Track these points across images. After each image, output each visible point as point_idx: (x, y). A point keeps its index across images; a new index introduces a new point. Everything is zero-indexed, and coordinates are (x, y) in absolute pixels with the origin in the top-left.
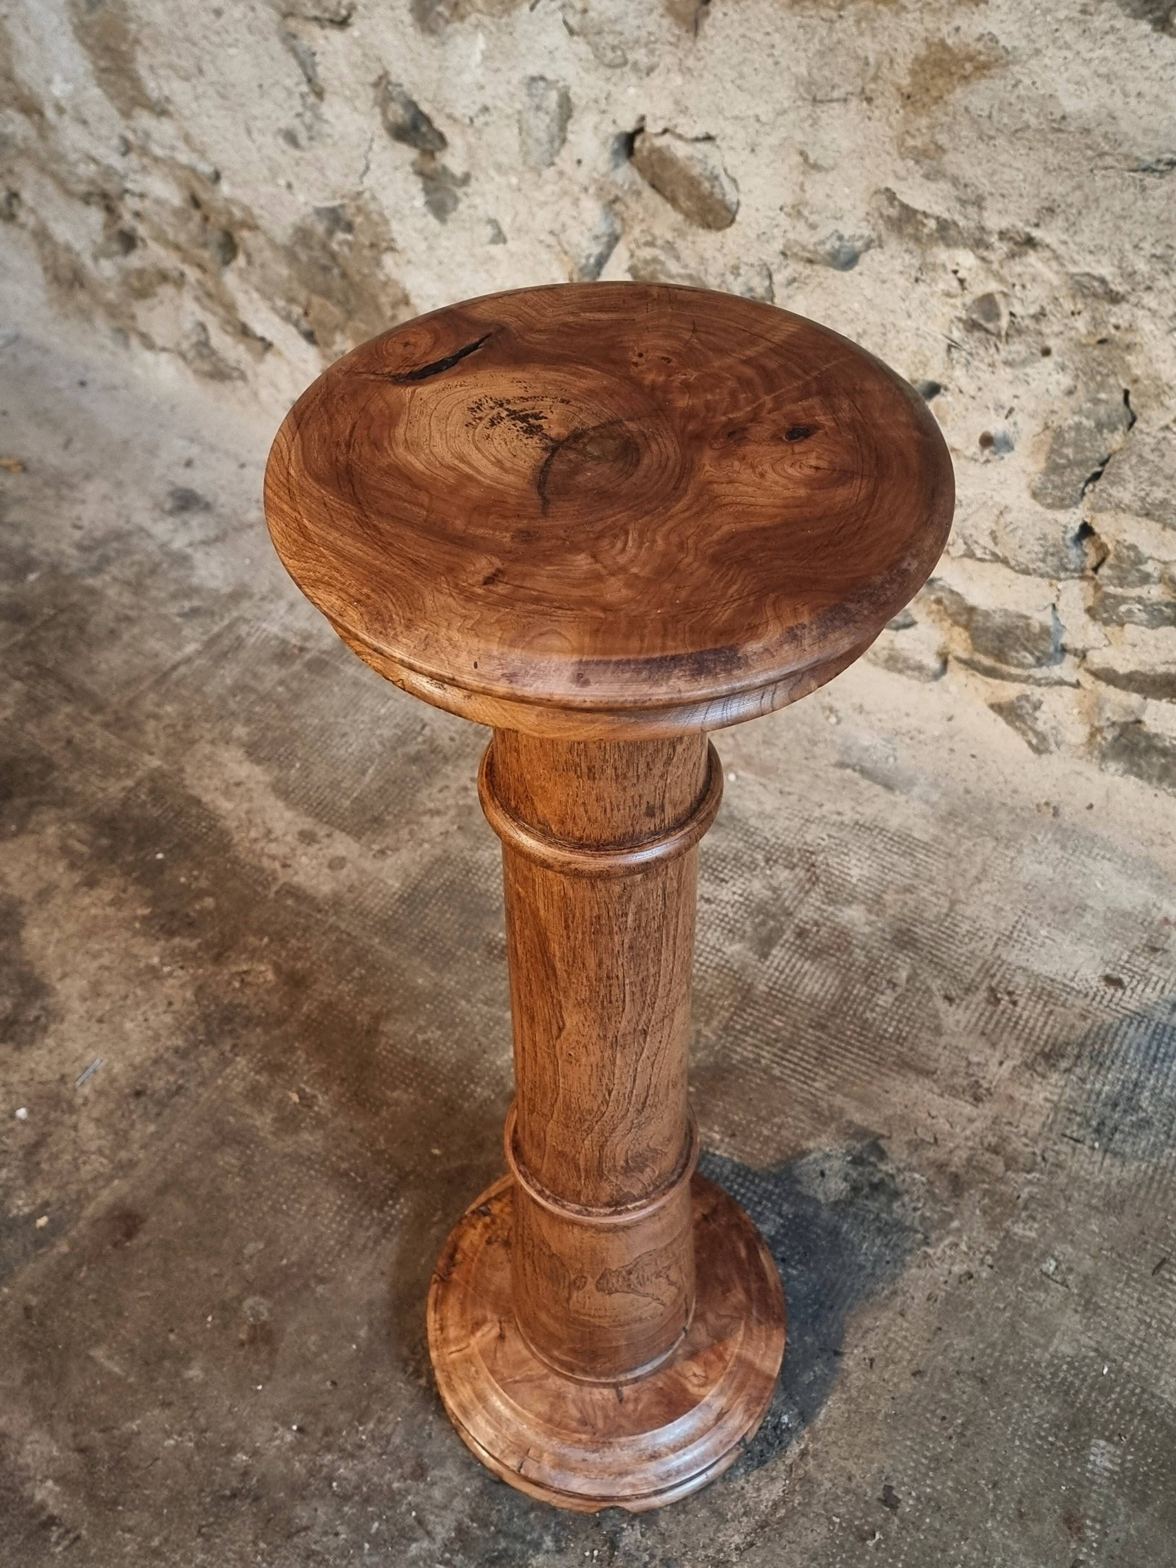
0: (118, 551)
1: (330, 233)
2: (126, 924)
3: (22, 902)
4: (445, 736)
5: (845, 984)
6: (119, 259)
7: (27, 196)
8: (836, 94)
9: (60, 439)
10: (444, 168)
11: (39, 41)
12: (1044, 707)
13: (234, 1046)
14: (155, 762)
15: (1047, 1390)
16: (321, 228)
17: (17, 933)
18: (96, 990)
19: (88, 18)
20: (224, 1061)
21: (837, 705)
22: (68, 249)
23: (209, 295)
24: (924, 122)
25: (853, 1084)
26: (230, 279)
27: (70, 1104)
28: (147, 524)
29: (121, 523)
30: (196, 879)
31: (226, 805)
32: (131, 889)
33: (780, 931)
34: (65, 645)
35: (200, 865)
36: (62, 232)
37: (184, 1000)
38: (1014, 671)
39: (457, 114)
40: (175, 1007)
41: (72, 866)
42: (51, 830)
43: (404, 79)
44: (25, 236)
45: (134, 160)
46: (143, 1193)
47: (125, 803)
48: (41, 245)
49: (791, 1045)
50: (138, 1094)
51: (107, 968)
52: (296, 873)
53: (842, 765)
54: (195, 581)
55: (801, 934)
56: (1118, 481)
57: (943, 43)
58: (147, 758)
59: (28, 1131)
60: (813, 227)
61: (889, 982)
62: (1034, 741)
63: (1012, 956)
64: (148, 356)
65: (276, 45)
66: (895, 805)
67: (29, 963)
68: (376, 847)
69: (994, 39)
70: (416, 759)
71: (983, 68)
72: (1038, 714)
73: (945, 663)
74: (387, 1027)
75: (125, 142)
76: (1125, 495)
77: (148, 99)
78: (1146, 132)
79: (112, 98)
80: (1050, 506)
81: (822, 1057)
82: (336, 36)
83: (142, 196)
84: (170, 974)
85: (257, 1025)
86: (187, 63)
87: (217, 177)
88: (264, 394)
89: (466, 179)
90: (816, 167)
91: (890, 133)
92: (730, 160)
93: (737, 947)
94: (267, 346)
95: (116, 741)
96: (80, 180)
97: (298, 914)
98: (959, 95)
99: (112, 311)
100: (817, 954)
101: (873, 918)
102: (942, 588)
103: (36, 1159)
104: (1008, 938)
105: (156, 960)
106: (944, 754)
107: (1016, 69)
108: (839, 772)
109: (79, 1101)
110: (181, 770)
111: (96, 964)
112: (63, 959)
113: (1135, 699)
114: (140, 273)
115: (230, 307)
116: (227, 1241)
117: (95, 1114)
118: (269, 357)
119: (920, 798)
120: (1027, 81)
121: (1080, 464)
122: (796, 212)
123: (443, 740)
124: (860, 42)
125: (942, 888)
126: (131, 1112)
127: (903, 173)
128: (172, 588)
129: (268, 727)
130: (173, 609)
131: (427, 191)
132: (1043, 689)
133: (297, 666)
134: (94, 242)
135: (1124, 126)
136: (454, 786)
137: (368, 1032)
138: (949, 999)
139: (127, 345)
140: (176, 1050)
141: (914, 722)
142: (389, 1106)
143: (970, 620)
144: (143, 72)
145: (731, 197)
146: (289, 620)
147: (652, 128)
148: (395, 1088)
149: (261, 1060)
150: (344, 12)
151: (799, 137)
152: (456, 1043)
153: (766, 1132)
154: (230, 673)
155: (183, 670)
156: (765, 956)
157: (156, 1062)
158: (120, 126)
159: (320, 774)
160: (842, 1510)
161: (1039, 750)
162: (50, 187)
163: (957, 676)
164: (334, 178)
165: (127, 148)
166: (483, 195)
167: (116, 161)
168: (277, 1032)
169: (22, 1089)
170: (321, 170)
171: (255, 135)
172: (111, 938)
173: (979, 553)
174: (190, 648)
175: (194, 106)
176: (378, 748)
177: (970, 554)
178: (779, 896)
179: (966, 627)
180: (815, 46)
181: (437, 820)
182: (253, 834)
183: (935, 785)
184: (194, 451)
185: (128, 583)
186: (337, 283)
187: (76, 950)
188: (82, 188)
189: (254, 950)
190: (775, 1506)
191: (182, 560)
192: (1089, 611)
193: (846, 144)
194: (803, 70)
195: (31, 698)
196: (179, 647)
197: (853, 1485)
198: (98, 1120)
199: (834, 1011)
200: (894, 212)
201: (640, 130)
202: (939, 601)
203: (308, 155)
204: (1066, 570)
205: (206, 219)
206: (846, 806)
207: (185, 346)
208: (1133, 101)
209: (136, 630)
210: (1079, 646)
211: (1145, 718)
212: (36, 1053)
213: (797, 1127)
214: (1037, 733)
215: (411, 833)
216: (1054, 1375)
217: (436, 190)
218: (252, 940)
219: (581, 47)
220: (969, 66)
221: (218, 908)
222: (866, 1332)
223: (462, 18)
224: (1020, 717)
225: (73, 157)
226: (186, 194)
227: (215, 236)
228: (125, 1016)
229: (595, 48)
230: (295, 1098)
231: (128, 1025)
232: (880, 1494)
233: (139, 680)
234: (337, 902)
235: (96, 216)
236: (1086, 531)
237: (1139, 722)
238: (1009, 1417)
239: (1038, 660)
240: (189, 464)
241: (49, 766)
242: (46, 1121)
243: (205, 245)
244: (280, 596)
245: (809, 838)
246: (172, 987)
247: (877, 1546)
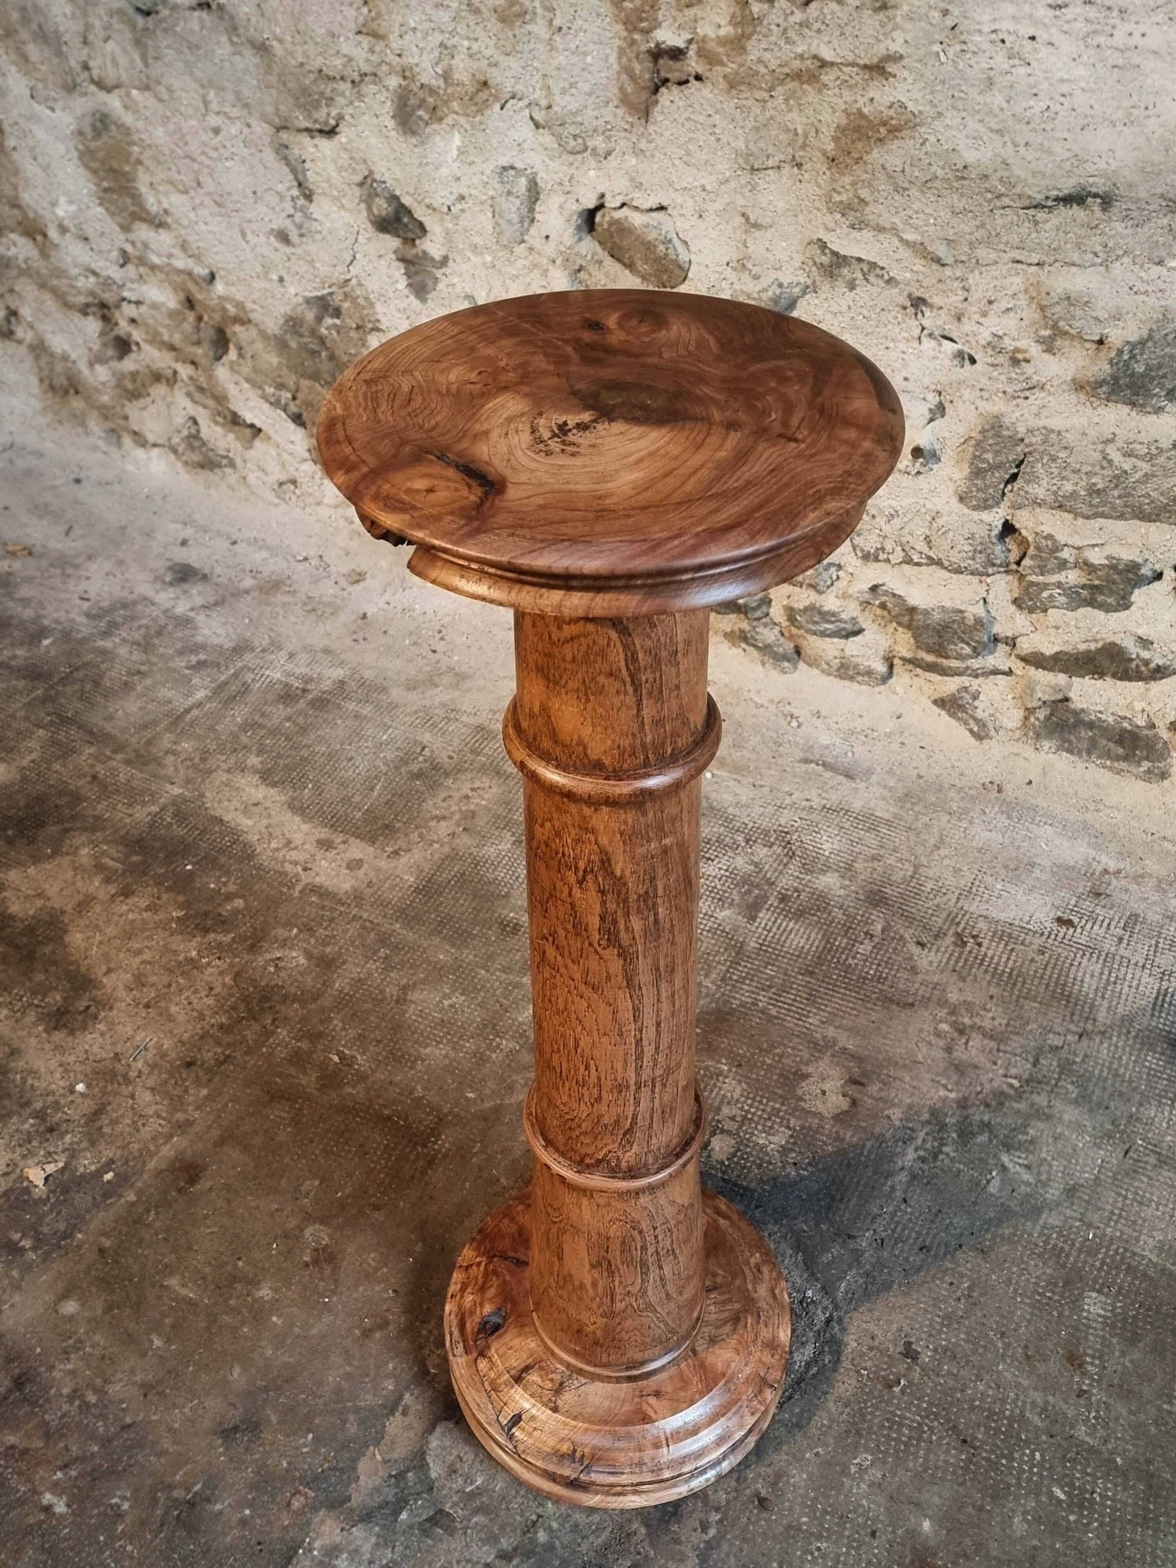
0: (125, 618)
1: (319, 319)
2: (163, 925)
3: (63, 912)
4: (444, 755)
5: (827, 937)
6: (114, 364)
7: (26, 312)
8: (770, 163)
9: (62, 528)
10: (425, 253)
11: (46, 168)
12: (982, 697)
13: (274, 1020)
14: (177, 791)
15: (1041, 1255)
16: (310, 316)
17: (61, 938)
18: (140, 981)
19: (93, 145)
20: (267, 1034)
21: (796, 713)
22: (65, 358)
23: (201, 390)
24: (847, 180)
25: (842, 1018)
26: (222, 372)
27: (125, 1076)
28: (150, 594)
29: (125, 594)
30: (225, 884)
31: (246, 823)
32: (165, 896)
33: (765, 898)
34: (82, 697)
35: (228, 873)
36: (58, 343)
37: (224, 984)
38: (954, 663)
39: (436, 204)
40: (216, 991)
41: (107, 881)
42: (85, 851)
43: (387, 177)
44: (23, 350)
45: (131, 270)
46: (201, 1145)
47: (152, 826)
48: (37, 357)
49: (784, 989)
50: (189, 1065)
51: (149, 963)
52: (317, 874)
53: (806, 761)
54: (199, 639)
55: (784, 899)
56: (1034, 479)
57: (860, 112)
58: (169, 787)
59: (88, 1101)
60: (756, 277)
61: (866, 933)
62: (976, 729)
63: (974, 907)
64: (140, 453)
65: (269, 156)
66: (856, 790)
67: (76, 962)
68: (389, 849)
69: (903, 106)
70: (419, 775)
71: (895, 131)
72: (976, 703)
73: (891, 667)
74: (414, 996)
75: (124, 253)
76: (1039, 491)
77: (148, 213)
78: (1034, 174)
79: (112, 215)
80: (975, 508)
81: (812, 998)
82: (324, 144)
83: (138, 303)
84: (209, 964)
85: (293, 1001)
86: (186, 178)
87: (212, 277)
88: (252, 478)
89: (445, 261)
90: (756, 226)
91: (818, 191)
92: (681, 225)
93: (727, 913)
94: (257, 431)
95: (139, 775)
96: (80, 293)
97: (323, 908)
98: (876, 155)
99: (105, 413)
100: (800, 914)
101: (847, 882)
102: (886, 593)
103: (99, 1124)
104: (968, 893)
105: (194, 953)
106: (896, 747)
107: (922, 130)
108: (804, 767)
109: (133, 1074)
110: (202, 796)
111: (137, 960)
112: (106, 957)
113: (1061, 679)
114: (134, 375)
115: (221, 399)
116: (284, 1181)
117: (150, 1083)
118: (257, 443)
119: (879, 784)
120: (933, 139)
121: (1000, 466)
122: (741, 265)
123: (443, 758)
124: (789, 116)
125: (906, 855)
126: (183, 1080)
127: (831, 225)
128: (179, 645)
129: (280, 756)
130: (180, 663)
131: (408, 275)
132: (981, 679)
133: (302, 704)
134: (90, 349)
135: (1016, 171)
136: (456, 796)
137: (397, 1001)
138: (922, 945)
139: (119, 444)
140: (221, 1027)
141: (866, 722)
142: (423, 1060)
143: (912, 620)
144: (143, 189)
145: (684, 257)
146: (289, 667)
147: (611, 202)
148: (427, 1046)
149: (300, 1030)
150: (332, 122)
151: (740, 201)
152: (479, 1005)
153: (768, 1061)
154: (239, 714)
155: (195, 712)
156: (753, 918)
157: (202, 1037)
158: (120, 239)
159: (332, 792)
160: (869, 1364)
161: (979, 737)
162: (50, 302)
163: (902, 679)
164: (324, 269)
165: (125, 259)
166: (460, 275)
167: (115, 273)
168: (313, 1006)
169: (78, 1068)
170: (311, 263)
171: (249, 236)
172: (150, 938)
173: (916, 558)
174: (200, 695)
175: (192, 215)
176: (384, 769)
177: (908, 561)
178: (761, 870)
179: (909, 627)
180: (750, 123)
181: (443, 824)
182: (274, 845)
183: (890, 772)
184: (189, 532)
185: (138, 644)
186: (325, 366)
187: (118, 949)
188: (82, 299)
189: (286, 940)
190: (808, 1365)
191: (185, 622)
192: (1015, 601)
193: (781, 205)
194: (741, 144)
195: (54, 743)
196: (190, 694)
197: (876, 1343)
198: (153, 1089)
199: (819, 960)
200: (825, 259)
201: (600, 207)
202: (883, 606)
203: (299, 251)
204: (994, 565)
205: (200, 318)
206: (813, 794)
207: (176, 440)
208: (1022, 150)
209: (148, 682)
210: (1010, 634)
211: (1071, 695)
212: (89, 1037)
213: (796, 1056)
214: (977, 721)
215: (421, 836)
216: (1046, 1243)
217: (417, 273)
218: (281, 932)
219: (546, 138)
220: (883, 130)
221: (247, 907)
222: (874, 1218)
223: (440, 120)
224: (962, 708)
225: (74, 271)
226: (182, 296)
227: (208, 334)
228: (170, 1000)
229: (559, 137)
230: (336, 1059)
231: (174, 1009)
232: (901, 1349)
233: (155, 723)
234: (358, 897)
235: (92, 326)
236: (1008, 529)
237: (1067, 700)
238: (1010, 1280)
239: (975, 649)
240: (184, 543)
241: (77, 798)
242: (104, 1093)
243: (198, 343)
244: (280, 648)
245: (783, 821)
246: (211, 975)
247: (903, 1392)
